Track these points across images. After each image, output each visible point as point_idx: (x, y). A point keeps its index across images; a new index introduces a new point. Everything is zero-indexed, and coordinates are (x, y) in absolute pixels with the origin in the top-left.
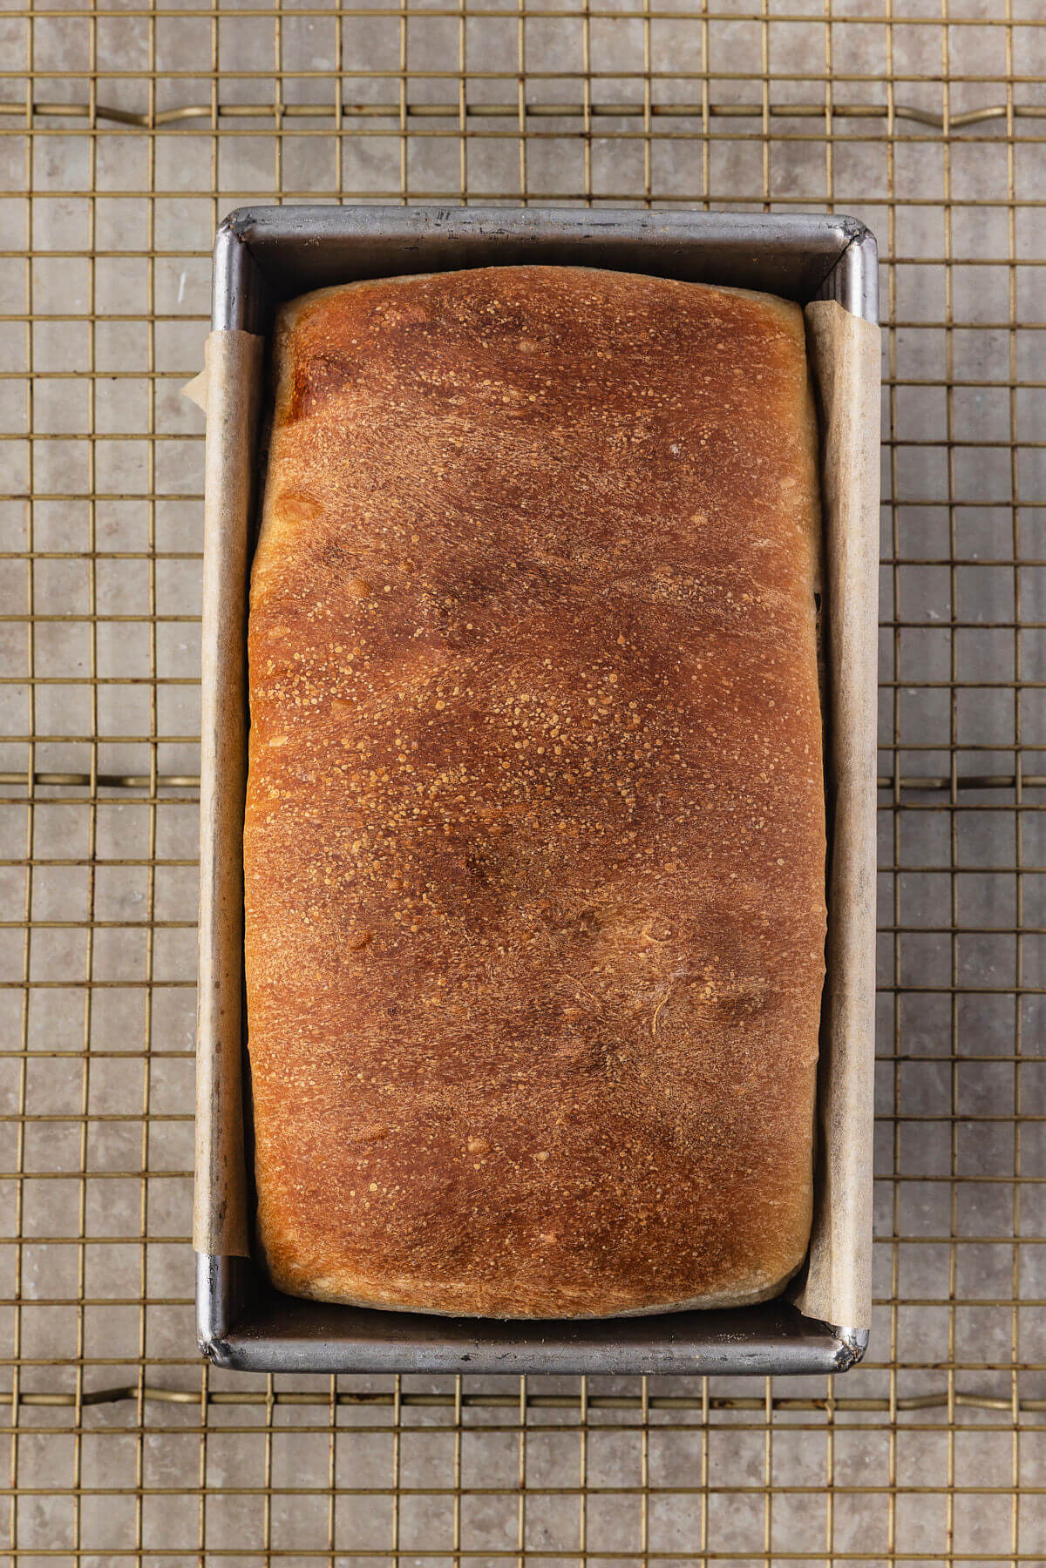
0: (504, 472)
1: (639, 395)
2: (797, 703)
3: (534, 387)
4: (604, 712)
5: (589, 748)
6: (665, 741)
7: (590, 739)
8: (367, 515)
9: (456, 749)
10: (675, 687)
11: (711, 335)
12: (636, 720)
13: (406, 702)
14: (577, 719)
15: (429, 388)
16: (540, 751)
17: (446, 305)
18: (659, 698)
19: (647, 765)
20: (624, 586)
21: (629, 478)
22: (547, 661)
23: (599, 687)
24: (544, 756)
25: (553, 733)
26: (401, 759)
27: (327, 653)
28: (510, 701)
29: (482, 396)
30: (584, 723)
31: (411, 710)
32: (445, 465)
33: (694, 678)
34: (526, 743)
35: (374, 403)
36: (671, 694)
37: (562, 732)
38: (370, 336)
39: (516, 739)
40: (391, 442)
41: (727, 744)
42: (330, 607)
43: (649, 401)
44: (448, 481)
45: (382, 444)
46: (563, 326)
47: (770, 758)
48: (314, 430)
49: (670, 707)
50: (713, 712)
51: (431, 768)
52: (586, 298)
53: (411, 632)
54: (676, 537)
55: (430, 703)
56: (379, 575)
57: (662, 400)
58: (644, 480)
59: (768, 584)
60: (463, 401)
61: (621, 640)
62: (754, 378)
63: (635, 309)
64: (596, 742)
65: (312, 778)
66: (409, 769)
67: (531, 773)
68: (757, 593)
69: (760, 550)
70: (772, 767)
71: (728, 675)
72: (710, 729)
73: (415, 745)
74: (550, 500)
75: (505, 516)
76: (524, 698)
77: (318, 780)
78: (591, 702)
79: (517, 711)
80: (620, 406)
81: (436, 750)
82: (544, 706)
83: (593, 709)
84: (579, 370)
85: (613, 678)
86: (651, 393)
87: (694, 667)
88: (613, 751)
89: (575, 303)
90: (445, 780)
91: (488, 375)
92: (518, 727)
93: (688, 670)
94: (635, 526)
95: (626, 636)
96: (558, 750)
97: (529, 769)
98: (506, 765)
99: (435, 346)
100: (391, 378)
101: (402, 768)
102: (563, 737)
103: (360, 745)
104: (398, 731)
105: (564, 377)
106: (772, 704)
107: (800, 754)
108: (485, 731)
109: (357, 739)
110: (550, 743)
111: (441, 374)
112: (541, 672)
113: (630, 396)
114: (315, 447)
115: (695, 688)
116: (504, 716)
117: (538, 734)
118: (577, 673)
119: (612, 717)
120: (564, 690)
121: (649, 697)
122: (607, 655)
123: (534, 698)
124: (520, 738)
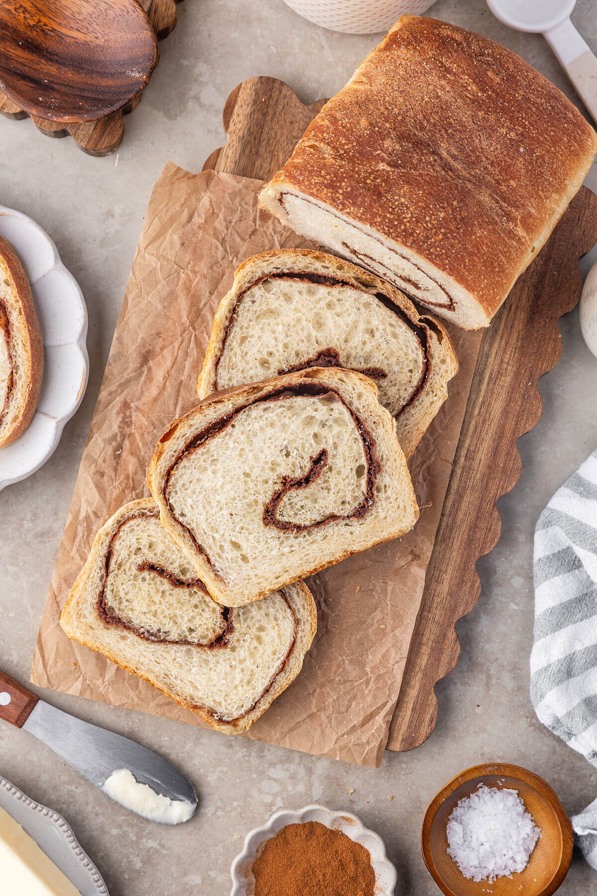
0: (450, 114)
1: (521, 121)
2: (506, 277)
3: (484, 91)
4: (430, 226)
5: (415, 235)
6: (446, 253)
7: (418, 232)
8: (388, 99)
9: (364, 201)
10: (464, 235)
11: (564, 118)
12: (441, 237)
13: (357, 173)
14: (417, 222)
15: (443, 65)
16: (396, 223)
17: (470, 39)
18: (455, 234)
19: (434, 257)
20: (469, 186)
21: (497, 148)
22: (421, 192)
23: (434, 215)
24: (396, 226)
25: (405, 220)
26: (340, 191)
27: (338, 140)
28: (396, 198)
29: (461, 81)
30: (419, 225)
31: (357, 176)
32: (430, 98)
33: (473, 237)
34: (392, 216)
35: (418, 59)
36: (460, 237)
37: (409, 222)
38: (433, 34)
39: (389, 212)
40: (415, 77)
41: (469, 271)
42: (350, 123)
43: (524, 127)
44: (427, 104)
45: (410, 76)
46: (510, 76)
47: (482, 289)
48: (387, 56)
49: (457, 241)
50: (472, 255)
51: (349, 202)
52: (527, 71)
53: (376, 151)
54: (499, 183)
55: (366, 178)
56: (377, 123)
57: (529, 129)
58: (502, 153)
59: (523, 226)
60: (453, 78)
61: (455, 203)
62: (570, 147)
63: (542, 88)
64: (420, 234)
65: (301, 178)
67: (386, 229)
68: (516, 225)
69: (529, 212)
70: (481, 293)
71: (487, 246)
72: (467, 261)
73: (349, 189)
74: (460, 137)
75: (440, 131)
76: (403, 200)
77: (303, 180)
78: (428, 219)
79: (397, 203)
80: (511, 119)
81: (356, 197)
82: (408, 208)
83: (426, 222)
84: (505, 96)
85: (442, 215)
86: (527, 123)
87: (475, 233)
88: (424, 242)
89: (521, 71)
90: (352, 210)
91: (469, 75)
92: (393, 209)
93: (472, 233)
94: (486, 168)
95: (458, 202)
96: (403, 227)
97: (387, 226)
98: (379, 220)
99: (456, 51)
100: (431, 54)
101: (338, 195)
102: (408, 224)
103: (328, 177)
104: (346, 180)
105: (497, 94)
106: (497, 270)
107: (495, 298)
108: (380, 201)
109: (328, 174)
110: (401, 222)
111: (451, 62)
112: (416, 194)
113: (518, 119)
114: (383, 63)
115: (471, 241)
116: (391, 201)
117: (399, 216)
118: (430, 204)
119: (431, 229)
120: (420, 207)
121: (451, 232)
122: (446, 205)
123: (406, 203)
124: (391, 213)
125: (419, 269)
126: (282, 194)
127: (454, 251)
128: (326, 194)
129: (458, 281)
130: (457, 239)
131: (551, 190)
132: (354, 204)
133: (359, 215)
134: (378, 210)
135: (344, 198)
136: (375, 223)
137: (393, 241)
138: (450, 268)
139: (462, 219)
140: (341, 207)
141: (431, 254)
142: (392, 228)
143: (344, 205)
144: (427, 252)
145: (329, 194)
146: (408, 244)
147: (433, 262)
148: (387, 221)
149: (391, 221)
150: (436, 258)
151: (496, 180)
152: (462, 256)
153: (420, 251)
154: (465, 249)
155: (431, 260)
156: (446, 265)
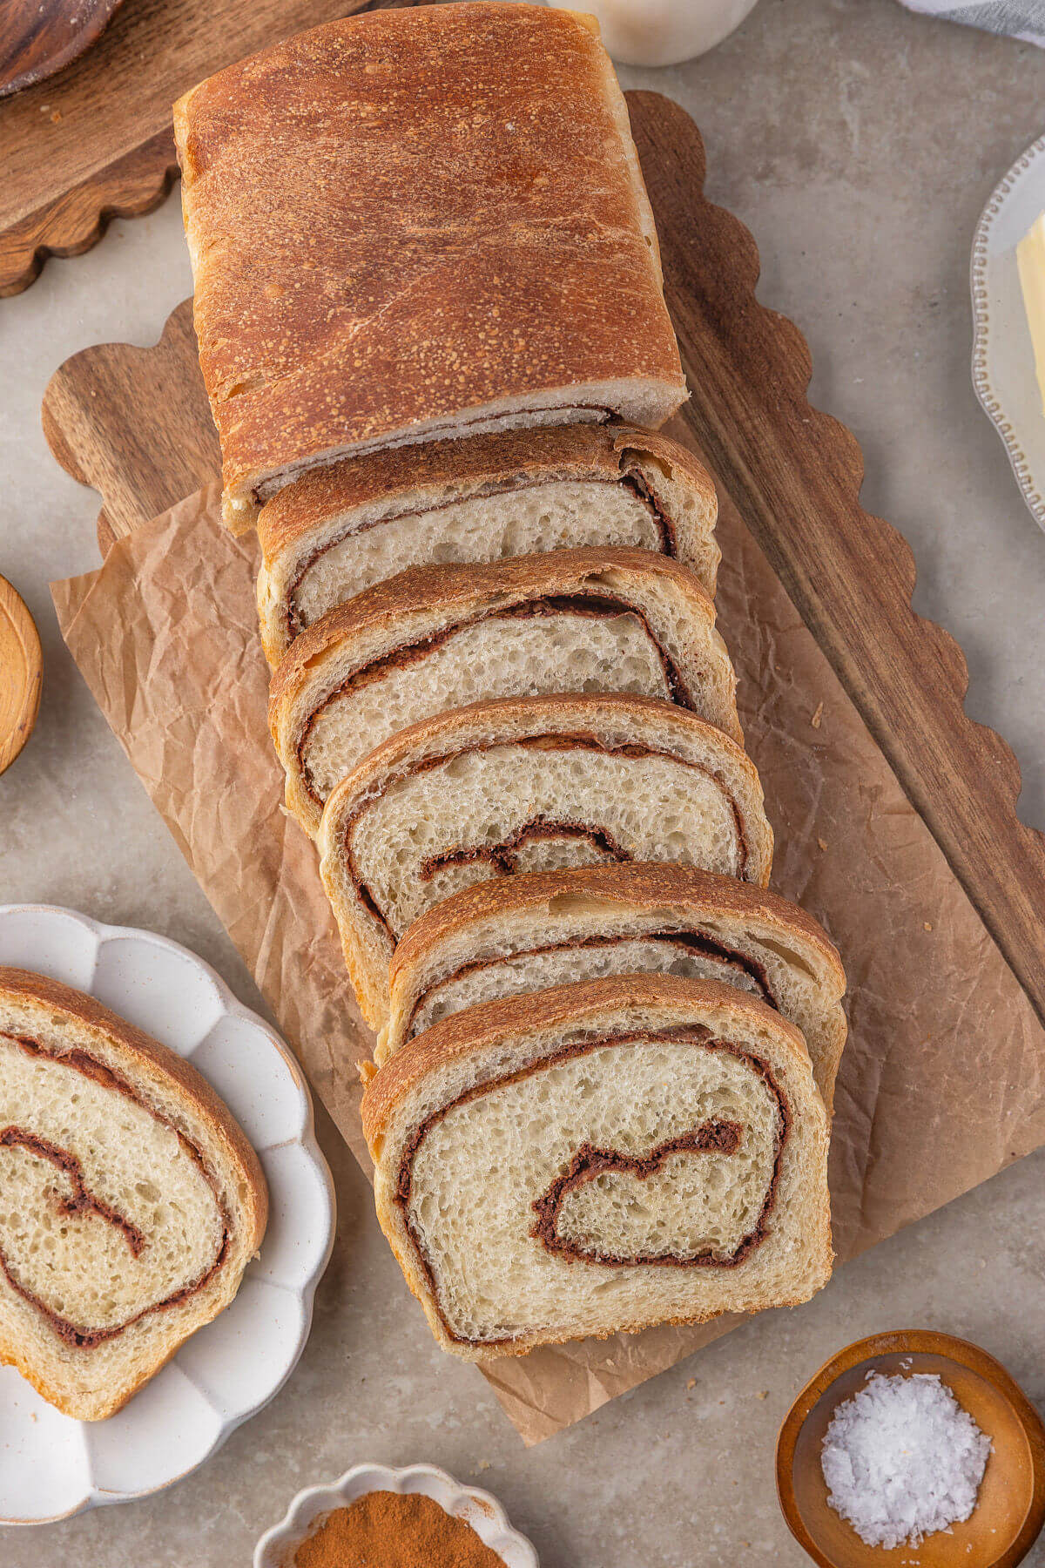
0: (373, 173)
1: (472, 90)
2: (654, 311)
3: (384, 100)
4: (493, 342)
5: (487, 372)
6: (550, 356)
7: (486, 365)
8: (271, 232)
9: (378, 395)
10: (548, 311)
11: (522, 32)
12: (522, 342)
13: (331, 367)
14: (472, 353)
15: (299, 119)
16: (447, 382)
17: (299, 51)
18: (537, 322)
19: (538, 377)
20: (490, 240)
21: (477, 157)
22: (439, 310)
23: (485, 323)
24: (451, 386)
25: (455, 367)
26: (334, 412)
27: (261, 349)
28: (415, 349)
29: (344, 116)
30: (479, 354)
31: (335, 371)
32: (325, 178)
33: (563, 301)
34: (434, 379)
35: (258, 143)
36: (547, 317)
37: (462, 364)
38: (243, 90)
39: (425, 377)
40: (278, 170)
41: (600, 350)
42: (255, 312)
43: (483, 94)
44: (330, 190)
45: (271, 174)
46: (398, 46)
47: (641, 357)
48: (214, 178)
49: (548, 328)
50: (585, 326)
52: (413, 20)
53: (325, 315)
54: (524, 200)
55: (350, 363)
56: (289, 277)
57: (492, 90)
58: (489, 156)
59: (610, 223)
60: (328, 123)
61: (496, 280)
62: (565, 61)
63: (455, 22)
64: (492, 366)
65: (265, 446)
66: (342, 419)
67: (443, 402)
68: (600, 232)
69: (598, 196)
70: (644, 363)
71: (592, 294)
72: (585, 340)
73: (343, 398)
74: (416, 189)
75: (382, 207)
76: (426, 344)
77: (270, 446)
78: (482, 336)
79: (422, 355)
80: (457, 101)
81: (362, 399)
82: (443, 348)
83: (485, 342)
84: (418, 79)
85: (495, 312)
86: (481, 86)
87: (561, 293)
88: (508, 371)
89: (405, 26)
90: (374, 422)
91: (345, 98)
92: (425, 367)
93: (556, 297)
94: (488, 197)
95: (499, 276)
96: (462, 379)
97: (440, 398)
98: (421, 400)
99: (297, 84)
100: (267, 119)
102: (464, 368)
103: (299, 410)
104: (326, 391)
105: (406, 87)
106: (633, 313)
107: (665, 352)
108: (398, 375)
109: (295, 406)
110: (453, 375)
111: (306, 105)
112: (435, 320)
113: (464, 92)
114: (217, 191)
115: (565, 309)
116: (412, 361)
117: (442, 370)
118: (465, 314)
119: (501, 345)
120: (457, 331)
121: (529, 322)
122: (487, 295)
123: (434, 343)
124: (428, 376)
125: (530, 412)
126: (254, 492)
127: (557, 345)
128: (319, 434)
129: (601, 378)
130: (546, 323)
131: (597, 142)
132: (369, 411)
133: (389, 419)
134: (408, 388)
135: (347, 416)
136: (421, 409)
137: (468, 409)
138: (573, 371)
139: (526, 291)
140: (355, 433)
141: (532, 377)
142: (449, 394)
143: (356, 426)
144: (525, 379)
145: (324, 431)
146: (491, 393)
147: (545, 385)
148: (433, 391)
149: (439, 387)
150: (544, 376)
151: (516, 199)
152: (575, 340)
153: (514, 388)
154: (568, 327)
155: (541, 385)
156: (565, 371)
